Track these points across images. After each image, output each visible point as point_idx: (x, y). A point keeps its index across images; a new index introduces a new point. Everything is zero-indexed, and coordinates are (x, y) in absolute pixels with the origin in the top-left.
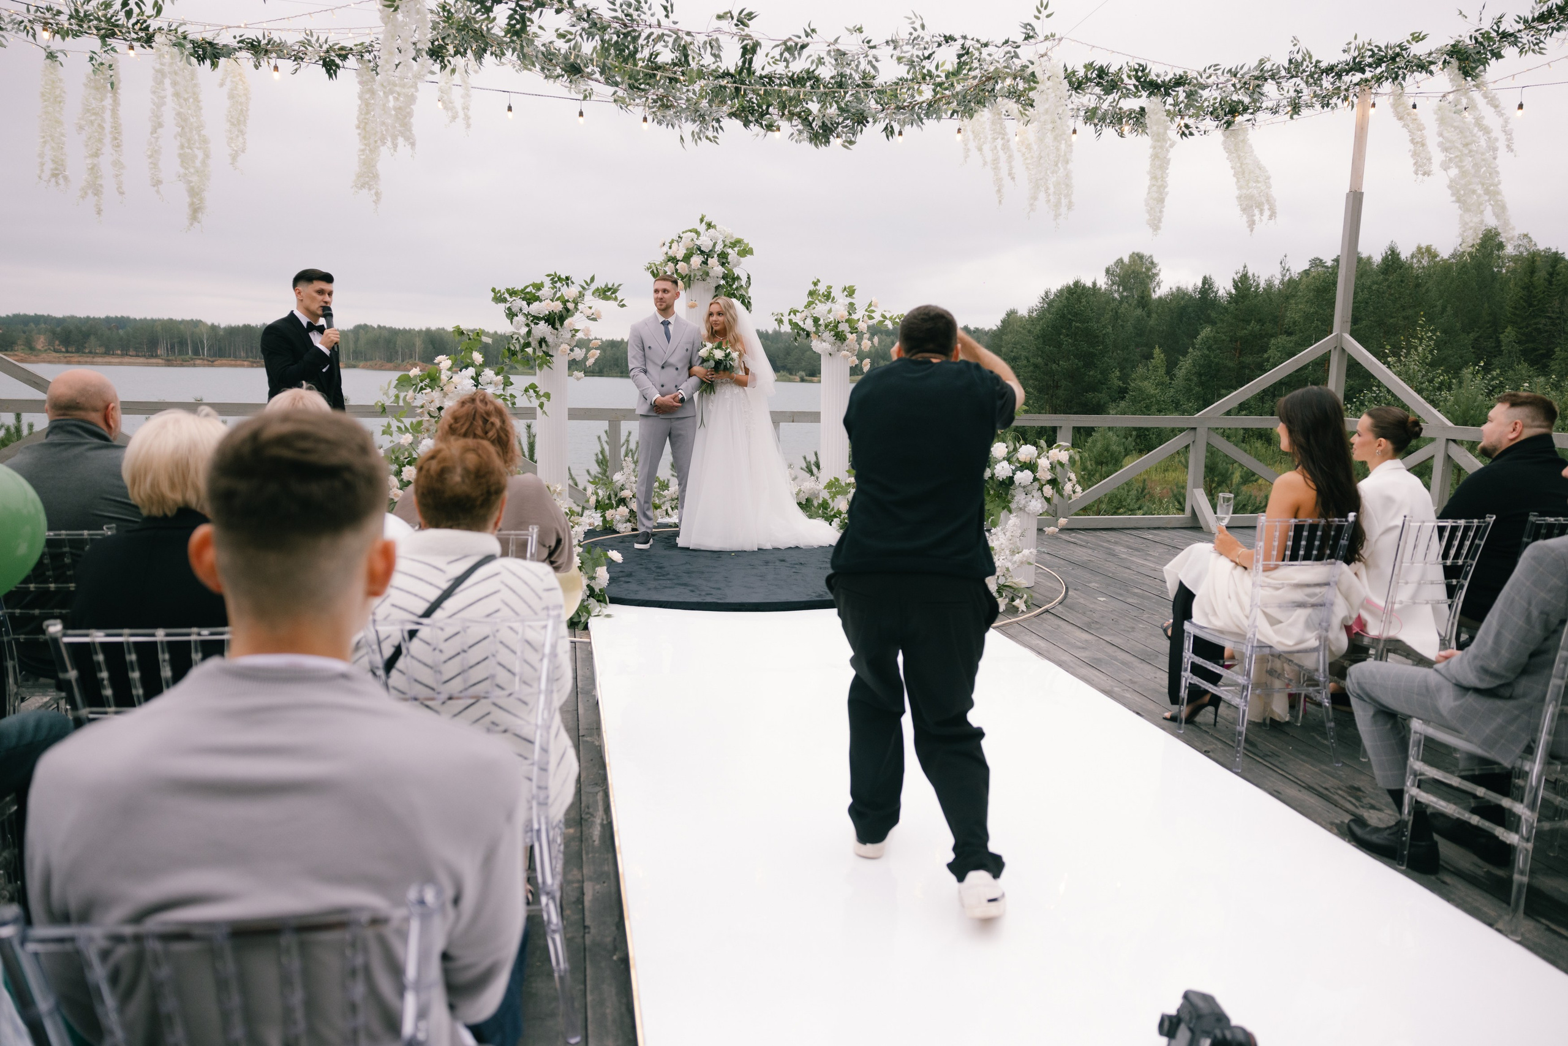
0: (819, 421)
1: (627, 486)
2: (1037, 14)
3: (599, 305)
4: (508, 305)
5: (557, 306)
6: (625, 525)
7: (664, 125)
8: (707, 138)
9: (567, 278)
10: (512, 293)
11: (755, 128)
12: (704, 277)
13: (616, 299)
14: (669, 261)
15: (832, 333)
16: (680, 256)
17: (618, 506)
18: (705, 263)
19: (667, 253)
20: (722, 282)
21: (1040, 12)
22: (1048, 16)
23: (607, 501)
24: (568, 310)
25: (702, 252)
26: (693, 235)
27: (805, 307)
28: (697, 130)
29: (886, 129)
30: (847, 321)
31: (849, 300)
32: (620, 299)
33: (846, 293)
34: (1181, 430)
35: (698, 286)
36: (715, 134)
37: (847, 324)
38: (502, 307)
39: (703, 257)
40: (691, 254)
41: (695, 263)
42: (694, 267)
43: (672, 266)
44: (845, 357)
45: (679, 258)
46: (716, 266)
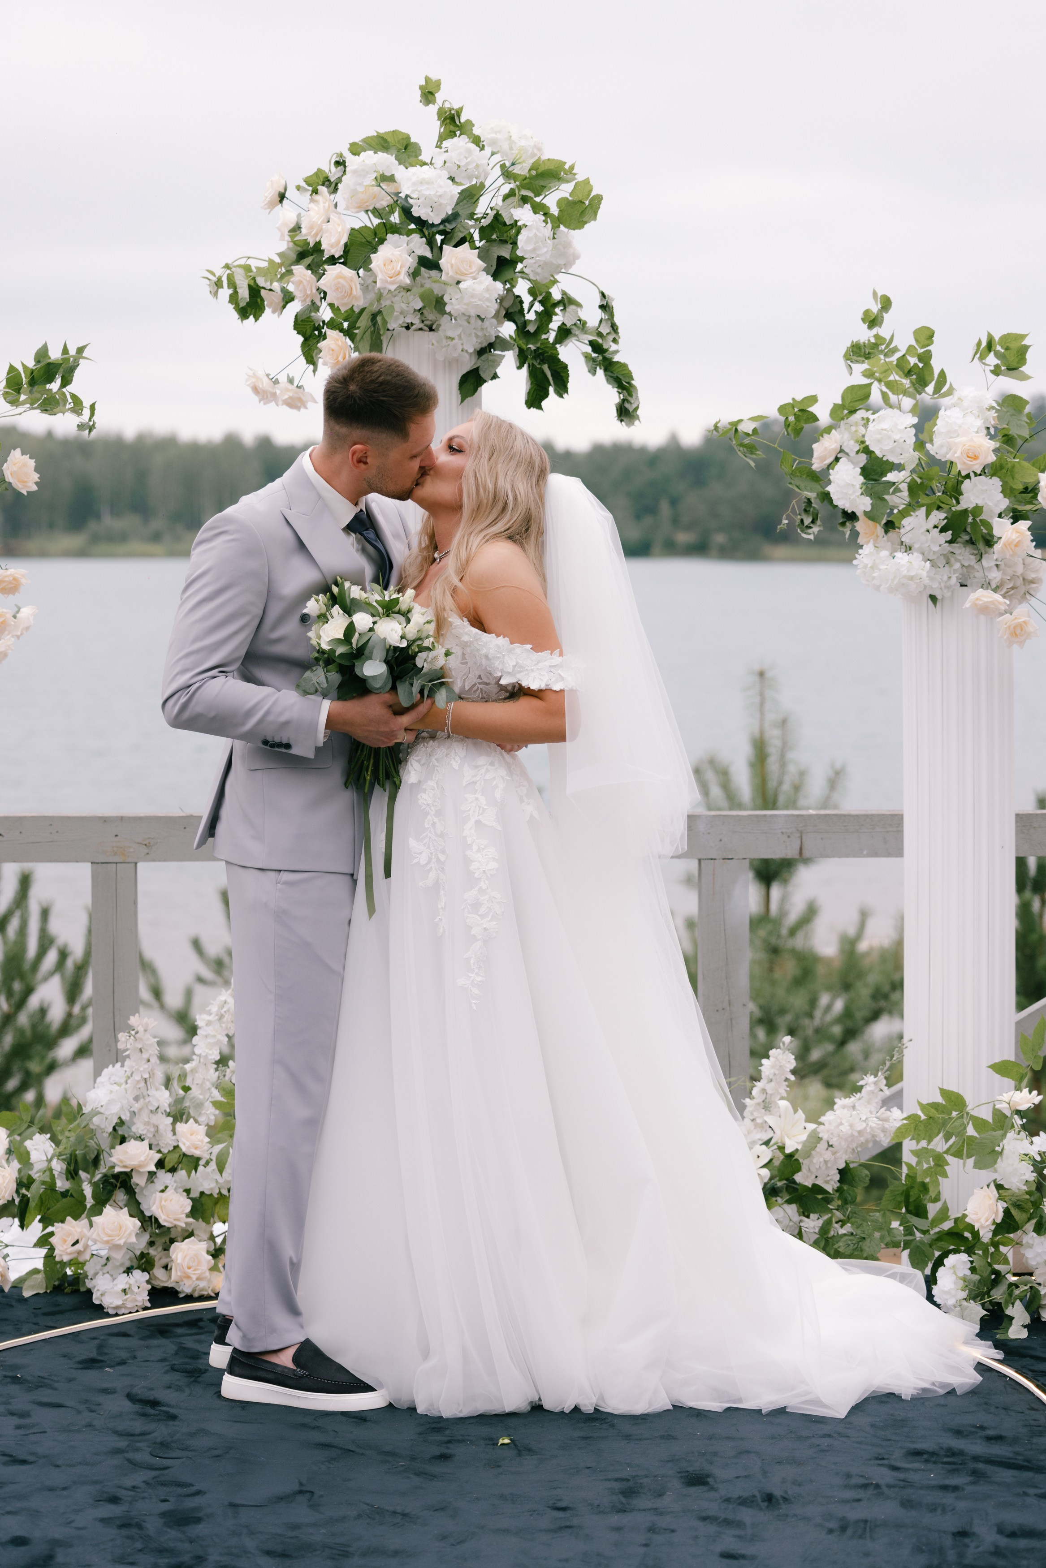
0: (898, 852)
1: (138, 1128)
6: (123, 1281)
12: (431, 316)
14: (301, 256)
15: (938, 517)
16: (333, 244)
17: (98, 1209)
18: (429, 264)
19: (296, 229)
20: (508, 329)
23: (62, 1184)
25: (421, 224)
26: (386, 161)
30: (992, 470)
33: (992, 360)
37: (996, 482)
39: (419, 246)
40: (378, 232)
41: (390, 267)
42: (386, 281)
43: (306, 280)
44: (985, 610)
45: (329, 251)
46: (471, 273)
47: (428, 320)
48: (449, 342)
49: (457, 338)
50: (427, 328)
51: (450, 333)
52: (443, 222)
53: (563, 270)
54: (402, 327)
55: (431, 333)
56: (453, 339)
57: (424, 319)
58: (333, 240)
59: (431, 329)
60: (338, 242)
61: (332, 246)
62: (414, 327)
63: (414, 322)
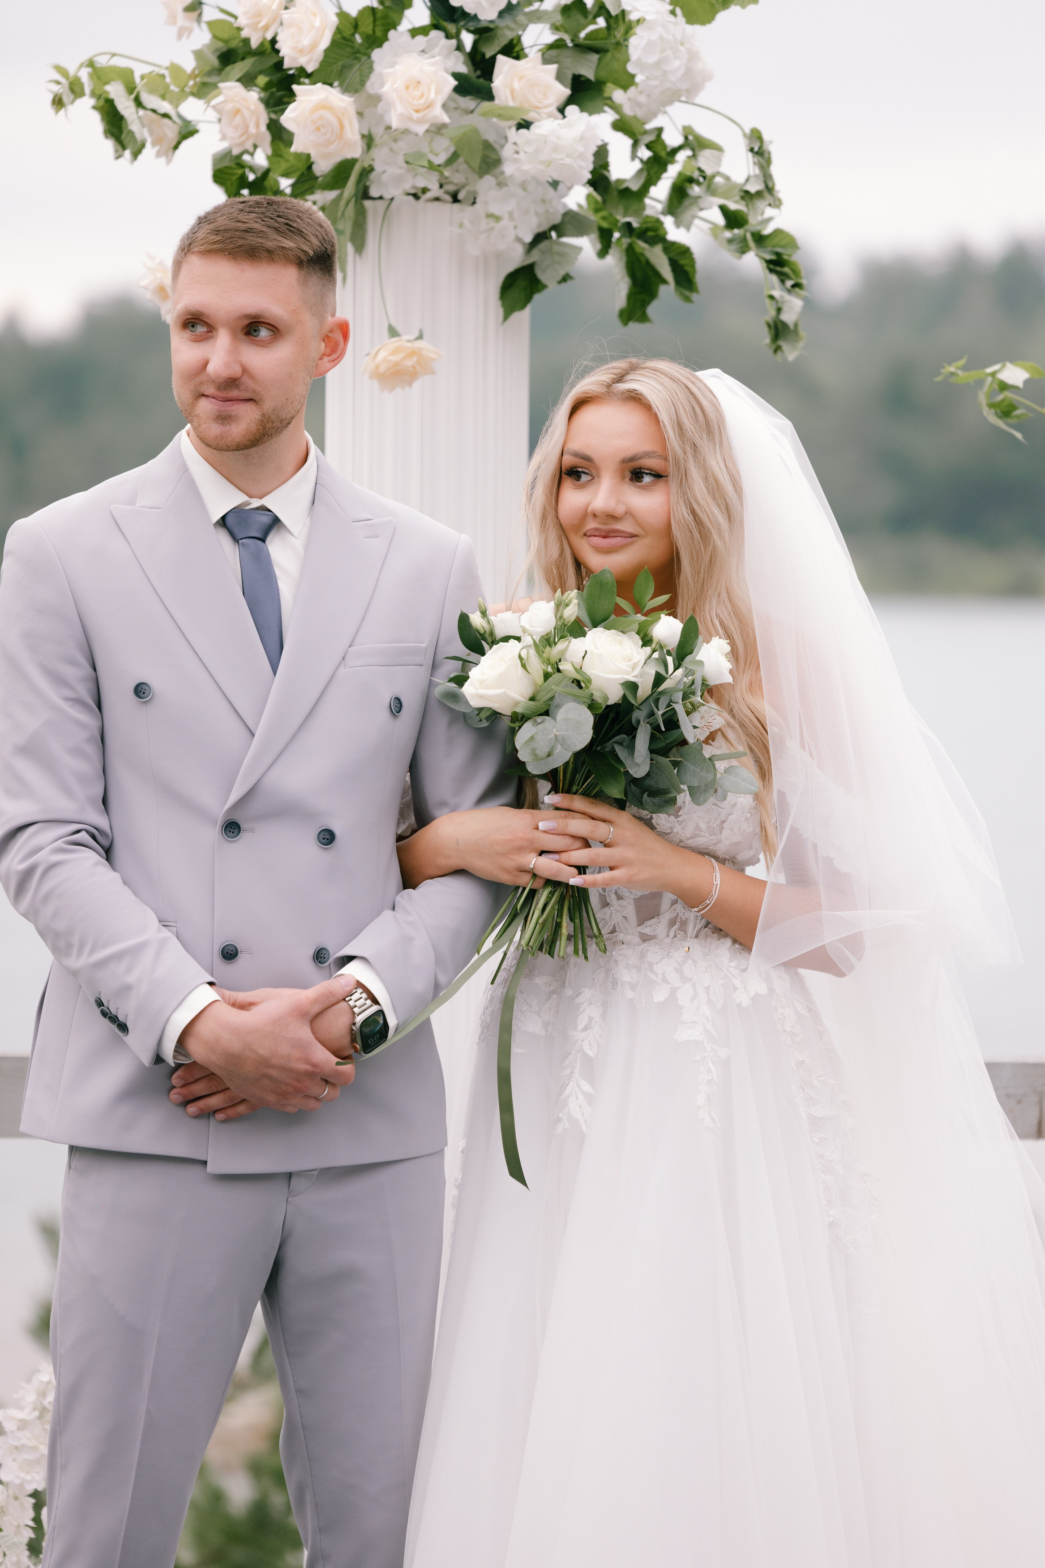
12: (462, 176)
16: (303, 49)
18: (475, 89)
40: (360, 23)
41: (417, 93)
42: (410, 119)
43: (249, 109)
45: (295, 59)
46: (547, 107)
47: (450, 183)
48: (492, 223)
49: (506, 216)
50: (449, 198)
51: (494, 209)
52: (501, 14)
53: (683, 99)
54: (409, 194)
55: (456, 206)
56: (497, 219)
57: (443, 181)
58: (306, 42)
59: (455, 199)
60: (314, 46)
61: (301, 51)
62: (429, 195)
63: (429, 186)
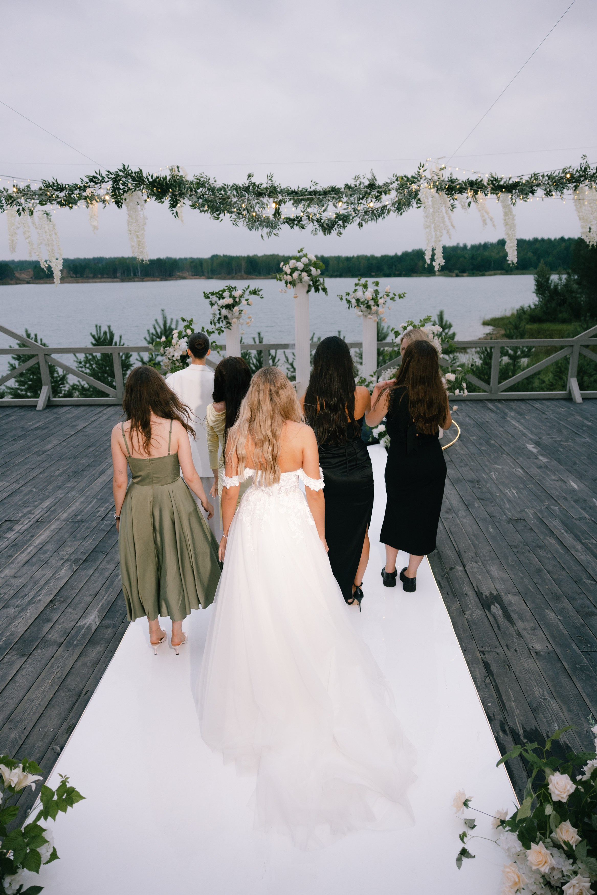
0: (362, 347)
2: (419, 170)
3: (253, 298)
4: (210, 300)
5: (230, 301)
7: (253, 230)
8: (274, 234)
9: (235, 288)
10: (212, 294)
11: (296, 228)
13: (259, 294)
15: (365, 306)
18: (300, 275)
20: (312, 282)
21: (420, 169)
22: (424, 171)
24: (236, 302)
25: (299, 270)
27: (353, 292)
28: (269, 231)
29: (359, 224)
31: (376, 288)
32: (260, 295)
33: (374, 285)
34: (566, 346)
35: (299, 286)
36: (278, 232)
37: (373, 301)
38: (208, 300)
39: (299, 272)
44: (370, 318)
55: (302, 283)
